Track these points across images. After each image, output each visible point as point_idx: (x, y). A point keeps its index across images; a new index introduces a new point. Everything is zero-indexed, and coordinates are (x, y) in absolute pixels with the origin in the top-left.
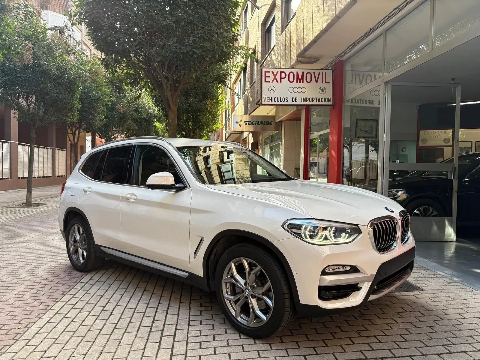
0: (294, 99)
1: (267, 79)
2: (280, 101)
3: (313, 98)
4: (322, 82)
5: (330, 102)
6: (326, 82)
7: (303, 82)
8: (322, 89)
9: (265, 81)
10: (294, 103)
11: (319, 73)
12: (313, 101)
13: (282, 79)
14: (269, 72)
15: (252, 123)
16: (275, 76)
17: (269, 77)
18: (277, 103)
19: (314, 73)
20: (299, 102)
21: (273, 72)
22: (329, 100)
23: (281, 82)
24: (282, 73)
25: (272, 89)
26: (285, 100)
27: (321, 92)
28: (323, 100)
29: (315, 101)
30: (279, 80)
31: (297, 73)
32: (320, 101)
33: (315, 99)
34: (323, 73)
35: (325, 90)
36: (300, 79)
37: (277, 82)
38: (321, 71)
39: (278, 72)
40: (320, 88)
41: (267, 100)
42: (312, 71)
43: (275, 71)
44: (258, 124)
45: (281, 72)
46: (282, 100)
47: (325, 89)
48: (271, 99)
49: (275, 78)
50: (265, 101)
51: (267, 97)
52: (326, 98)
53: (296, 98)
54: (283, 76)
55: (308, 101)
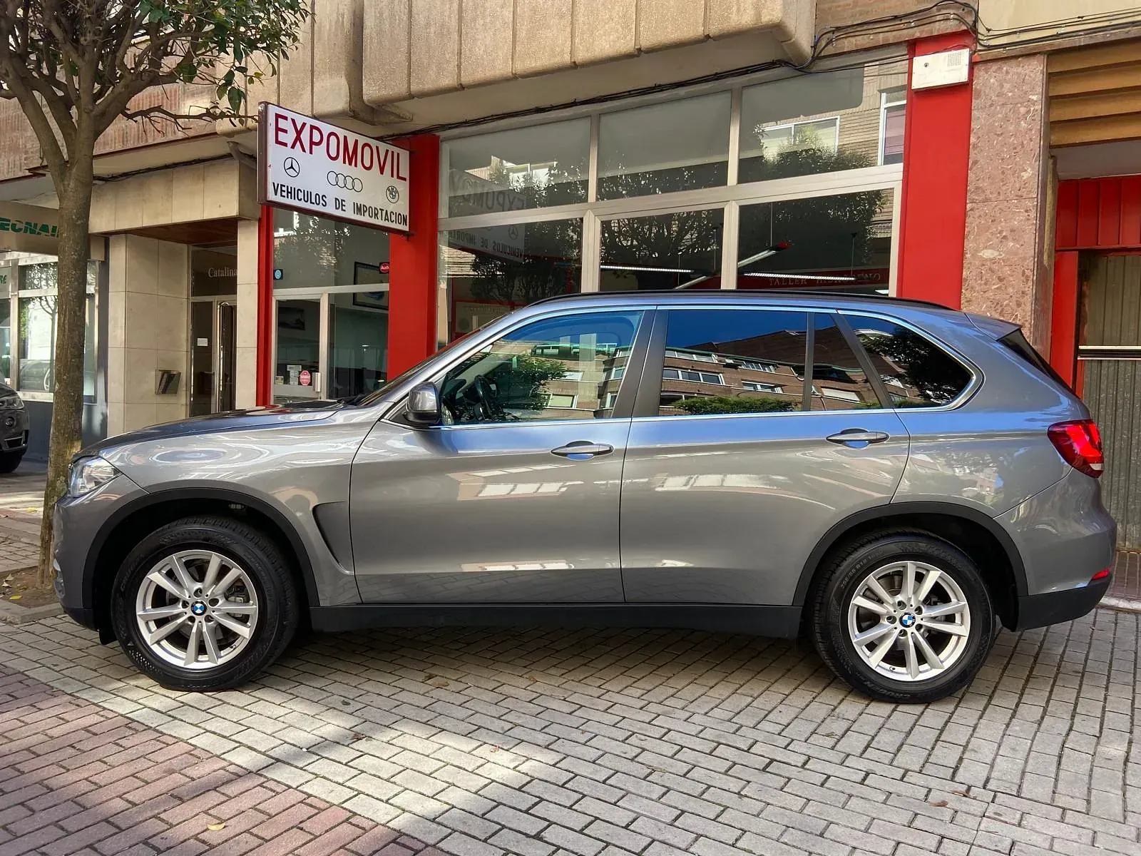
0: (340, 204)
1: (282, 136)
2: (311, 202)
3: (375, 208)
4: (392, 176)
5: (406, 225)
6: (399, 177)
7: (356, 166)
8: (392, 192)
9: (278, 142)
10: (339, 213)
11: (387, 151)
12: (376, 215)
13: (313, 146)
14: (285, 118)
15: (14, 225)
16: (299, 133)
17: (285, 131)
18: (301, 204)
19: (377, 148)
20: (349, 214)
21: (293, 121)
22: (405, 221)
23: (311, 153)
24: (314, 130)
25: (292, 167)
26: (321, 201)
27: (389, 198)
28: (393, 218)
29: (379, 215)
30: (307, 145)
31: (345, 138)
32: (388, 220)
33: (380, 211)
34: (393, 152)
35: (397, 195)
36: (351, 157)
37: (304, 150)
38: (391, 148)
39: (304, 125)
40: (388, 189)
41: (282, 191)
42: (374, 143)
43: (300, 121)
44: (33, 232)
45: (312, 127)
46: (313, 201)
47: (397, 192)
48: (290, 191)
49: (298, 138)
50: (276, 195)
51: (282, 185)
52: (400, 214)
53: (342, 200)
54: (316, 138)
55: (367, 213)
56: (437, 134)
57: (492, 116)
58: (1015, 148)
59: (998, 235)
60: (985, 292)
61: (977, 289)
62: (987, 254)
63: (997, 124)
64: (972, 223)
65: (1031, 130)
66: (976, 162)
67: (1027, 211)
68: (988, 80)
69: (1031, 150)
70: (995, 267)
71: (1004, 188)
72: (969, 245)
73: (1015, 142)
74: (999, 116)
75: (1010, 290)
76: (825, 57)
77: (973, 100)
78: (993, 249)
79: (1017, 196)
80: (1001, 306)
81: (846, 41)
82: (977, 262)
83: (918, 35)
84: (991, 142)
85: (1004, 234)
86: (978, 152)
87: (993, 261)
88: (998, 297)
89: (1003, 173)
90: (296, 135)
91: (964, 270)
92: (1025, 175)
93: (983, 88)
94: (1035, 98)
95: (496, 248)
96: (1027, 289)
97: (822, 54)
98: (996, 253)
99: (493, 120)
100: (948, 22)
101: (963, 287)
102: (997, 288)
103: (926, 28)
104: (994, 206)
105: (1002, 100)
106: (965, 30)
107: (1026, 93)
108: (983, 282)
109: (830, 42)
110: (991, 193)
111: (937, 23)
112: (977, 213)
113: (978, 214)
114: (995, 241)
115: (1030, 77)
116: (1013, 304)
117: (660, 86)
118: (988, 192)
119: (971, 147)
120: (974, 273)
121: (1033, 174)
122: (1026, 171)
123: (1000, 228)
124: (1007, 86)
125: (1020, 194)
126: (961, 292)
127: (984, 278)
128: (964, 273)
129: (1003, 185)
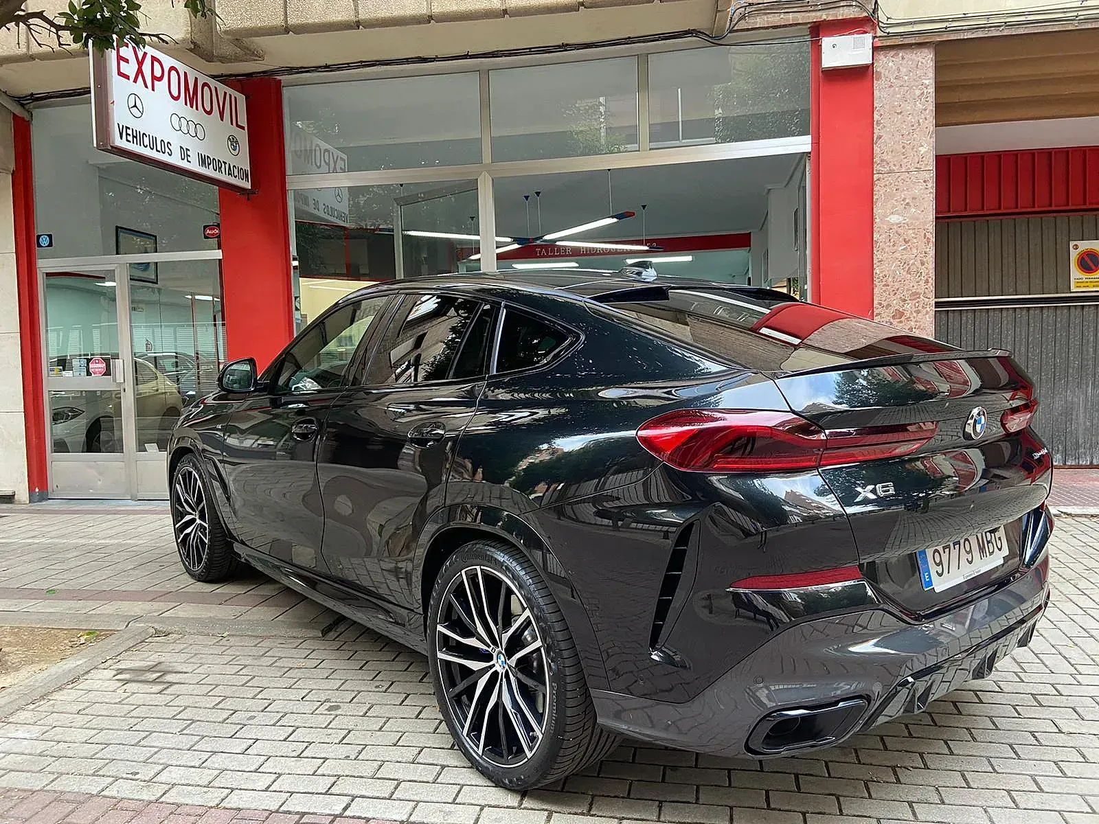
0: (185, 154)
1: (124, 67)
2: (157, 150)
3: (219, 160)
4: (232, 124)
5: (248, 182)
6: (238, 126)
7: (197, 109)
8: (233, 141)
9: (120, 74)
10: (184, 164)
11: (225, 93)
12: (220, 168)
13: (156, 82)
16: (140, 63)
17: (127, 61)
18: (147, 152)
19: (216, 88)
20: (195, 166)
21: (134, 49)
22: (247, 176)
23: (153, 90)
24: (155, 63)
25: (135, 106)
26: (167, 150)
27: (231, 149)
28: (236, 171)
29: (223, 169)
30: (149, 84)
32: (231, 175)
33: (223, 164)
34: (230, 95)
35: (238, 147)
36: (192, 99)
37: (146, 87)
38: (230, 91)
39: (145, 54)
40: (229, 138)
41: (127, 134)
42: (213, 83)
45: (154, 59)
46: (159, 149)
47: (237, 143)
48: (135, 135)
49: (140, 71)
50: (121, 139)
51: (127, 128)
52: (241, 169)
53: (187, 150)
54: (158, 73)
55: (211, 166)
56: (278, 78)
57: (361, 62)
58: (913, 126)
59: (902, 202)
60: (893, 253)
61: (886, 250)
62: (894, 219)
63: (896, 103)
64: (879, 192)
65: (925, 110)
66: (880, 137)
67: (925, 182)
68: (887, 64)
69: (927, 128)
70: (900, 231)
71: (905, 160)
72: (878, 211)
73: (913, 120)
74: (898, 96)
75: (914, 251)
76: (737, 31)
77: (875, 81)
78: (898, 214)
79: (917, 168)
80: (908, 265)
81: (758, 18)
82: (885, 226)
83: (824, 17)
84: (892, 119)
85: (907, 201)
86: (882, 129)
87: (899, 225)
88: (905, 257)
89: (904, 147)
90: (137, 67)
91: (875, 233)
92: (923, 150)
93: (883, 71)
94: (927, 82)
95: (326, 210)
96: (928, 250)
97: (735, 28)
98: (901, 219)
99: (358, 67)
100: (851, 8)
101: (875, 248)
102: (904, 249)
103: (831, 12)
104: (897, 176)
105: (901, 83)
106: (866, 17)
107: (920, 77)
108: (892, 244)
109: (743, 17)
110: (895, 165)
111: (841, 9)
112: (882, 183)
113: (884, 184)
114: (900, 208)
115: (922, 63)
116: (918, 264)
117: (567, 45)
118: (891, 164)
119: (875, 123)
120: (884, 236)
121: (929, 149)
122: (922, 146)
123: (903, 196)
124: (904, 70)
125: (919, 166)
126: (873, 253)
127: (892, 241)
128: (875, 236)
129: (904, 158)
